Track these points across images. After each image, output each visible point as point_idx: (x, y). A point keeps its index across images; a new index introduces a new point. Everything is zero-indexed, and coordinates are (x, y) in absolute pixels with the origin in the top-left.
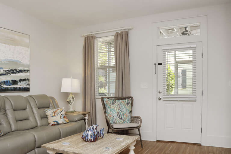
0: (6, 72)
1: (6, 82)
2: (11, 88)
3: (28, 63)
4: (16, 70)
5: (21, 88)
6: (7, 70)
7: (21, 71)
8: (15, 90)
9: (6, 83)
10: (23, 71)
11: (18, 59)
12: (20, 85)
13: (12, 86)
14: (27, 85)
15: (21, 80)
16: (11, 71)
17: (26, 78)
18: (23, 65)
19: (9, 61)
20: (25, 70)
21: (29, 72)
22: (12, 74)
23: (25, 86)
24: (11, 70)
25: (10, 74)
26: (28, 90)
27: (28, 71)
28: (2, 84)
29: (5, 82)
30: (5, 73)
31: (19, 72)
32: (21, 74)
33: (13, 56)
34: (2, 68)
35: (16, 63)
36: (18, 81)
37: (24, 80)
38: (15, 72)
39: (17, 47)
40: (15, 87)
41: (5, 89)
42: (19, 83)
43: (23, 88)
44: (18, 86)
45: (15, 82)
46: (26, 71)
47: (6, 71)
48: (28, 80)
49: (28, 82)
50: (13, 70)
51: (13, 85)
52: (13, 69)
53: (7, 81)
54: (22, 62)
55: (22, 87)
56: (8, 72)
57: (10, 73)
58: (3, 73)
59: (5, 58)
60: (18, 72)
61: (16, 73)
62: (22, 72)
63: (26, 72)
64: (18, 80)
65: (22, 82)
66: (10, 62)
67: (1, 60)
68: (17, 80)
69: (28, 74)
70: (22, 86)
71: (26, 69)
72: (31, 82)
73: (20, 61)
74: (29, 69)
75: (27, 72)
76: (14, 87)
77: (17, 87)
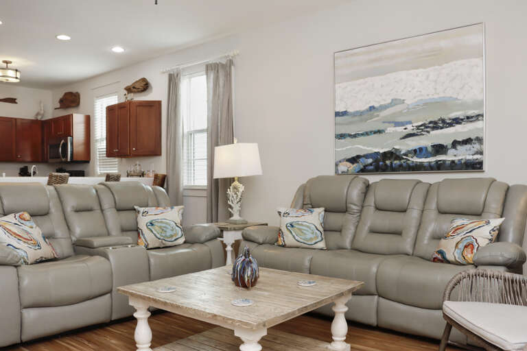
0: (418, 129)
1: (418, 150)
2: (430, 162)
3: (480, 97)
4: (443, 121)
5: (456, 161)
6: (420, 123)
7: (457, 121)
8: (439, 167)
9: (418, 152)
10: (462, 120)
11: (449, 93)
12: (455, 156)
13: (432, 159)
14: (473, 155)
15: (455, 144)
16: (431, 125)
17: (473, 137)
18: (463, 105)
19: (426, 104)
20: (468, 118)
21: (483, 120)
22: (431, 132)
23: (470, 157)
24: (430, 122)
25: (428, 132)
26: (478, 166)
27: (479, 117)
28: (409, 155)
29: (415, 151)
30: (415, 132)
31: (451, 125)
32: (458, 128)
33: (435, 89)
34: (410, 123)
35: (442, 103)
36: (449, 147)
37: (467, 141)
38: (441, 125)
39: (444, 65)
40: (440, 161)
41: (416, 165)
42: (451, 152)
43: (463, 162)
44: (448, 157)
45: (439, 149)
46: (472, 117)
47: (418, 127)
48: (480, 140)
49: (477, 146)
50: (435, 123)
51: (435, 155)
52: (436, 119)
53: (421, 149)
54: (461, 97)
55: (459, 160)
56: (423, 128)
57: (428, 129)
58: (412, 132)
59: (416, 100)
60: (448, 123)
61: (442, 128)
62: (460, 123)
63: (471, 121)
64: (447, 142)
65: (459, 147)
66: (428, 105)
67: (408, 105)
68: (445, 144)
69: (479, 124)
70: (460, 158)
71: (470, 113)
72: (486, 147)
73: (455, 96)
74: (481, 113)
75: (478, 120)
76: (437, 162)
77: (444, 161)
